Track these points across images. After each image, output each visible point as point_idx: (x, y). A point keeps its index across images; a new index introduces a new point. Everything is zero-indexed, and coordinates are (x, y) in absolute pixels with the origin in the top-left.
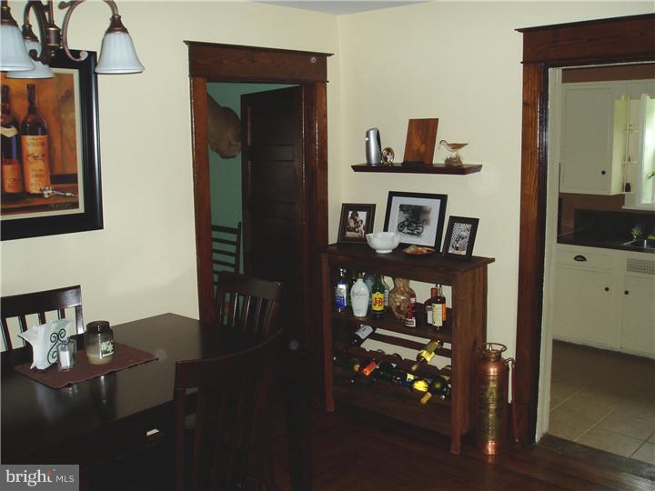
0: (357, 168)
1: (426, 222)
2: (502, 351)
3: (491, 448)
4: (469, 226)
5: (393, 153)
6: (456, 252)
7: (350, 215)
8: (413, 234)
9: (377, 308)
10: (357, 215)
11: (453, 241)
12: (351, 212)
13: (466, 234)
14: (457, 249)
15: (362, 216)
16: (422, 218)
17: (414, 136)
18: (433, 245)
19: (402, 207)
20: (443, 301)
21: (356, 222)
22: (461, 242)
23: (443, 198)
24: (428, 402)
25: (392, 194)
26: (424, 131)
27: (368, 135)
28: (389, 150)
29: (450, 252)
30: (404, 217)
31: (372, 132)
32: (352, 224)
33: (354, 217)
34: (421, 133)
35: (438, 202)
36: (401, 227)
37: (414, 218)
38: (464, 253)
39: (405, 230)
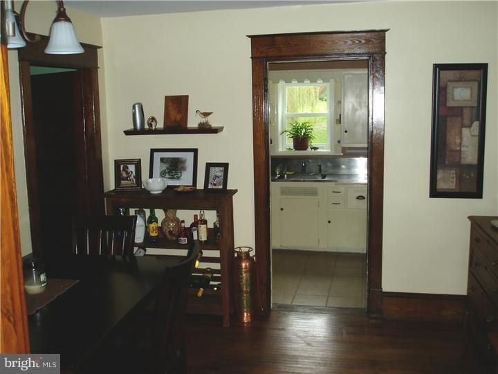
0: (127, 133)
1: (184, 169)
2: (249, 251)
3: (246, 317)
4: (222, 169)
5: (156, 121)
6: (214, 187)
7: (122, 169)
8: (174, 178)
9: (154, 234)
10: (128, 168)
11: (211, 180)
12: (122, 166)
13: (221, 174)
14: (215, 185)
15: (132, 168)
16: (180, 166)
17: (170, 108)
18: (192, 184)
19: (162, 160)
20: (205, 222)
21: (127, 173)
22: (217, 180)
23: (195, 151)
24: (203, 294)
25: (153, 151)
26: (177, 104)
27: (134, 107)
28: (153, 119)
29: (209, 187)
30: (165, 167)
31: (137, 106)
32: (124, 175)
33: (126, 169)
34: (175, 105)
35: (192, 154)
36: (163, 174)
37: (174, 167)
38: (221, 187)
39: (167, 176)
